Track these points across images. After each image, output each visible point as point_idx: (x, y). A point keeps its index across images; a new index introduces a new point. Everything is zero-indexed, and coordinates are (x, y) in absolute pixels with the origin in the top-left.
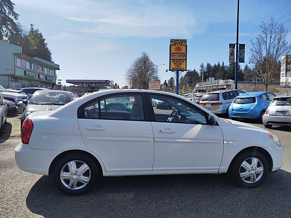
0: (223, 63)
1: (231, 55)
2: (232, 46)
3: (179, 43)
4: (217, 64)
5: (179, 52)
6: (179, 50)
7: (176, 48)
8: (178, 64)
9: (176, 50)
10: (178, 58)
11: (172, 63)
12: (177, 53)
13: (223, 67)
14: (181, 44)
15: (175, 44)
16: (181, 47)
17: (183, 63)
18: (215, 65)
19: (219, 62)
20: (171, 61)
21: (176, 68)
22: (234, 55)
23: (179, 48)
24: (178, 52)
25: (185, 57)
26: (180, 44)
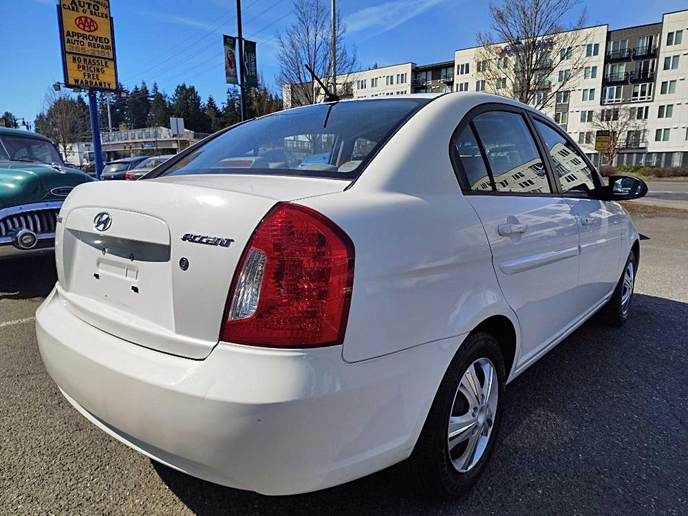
0: (156, 88)
1: (228, 65)
2: (228, 41)
3: (86, 6)
4: (140, 87)
5: (91, 33)
6: (89, 27)
7: (80, 18)
8: (92, 69)
9: (81, 26)
10: (89, 50)
11: (72, 66)
12: (84, 36)
13: (160, 98)
14: (92, 9)
15: (76, 5)
16: (93, 17)
17: (105, 69)
18: (137, 89)
19: (144, 83)
20: (69, 58)
21: (87, 83)
22: (235, 66)
23: (89, 21)
24: (88, 34)
25: (111, 53)
26: (89, 8)
